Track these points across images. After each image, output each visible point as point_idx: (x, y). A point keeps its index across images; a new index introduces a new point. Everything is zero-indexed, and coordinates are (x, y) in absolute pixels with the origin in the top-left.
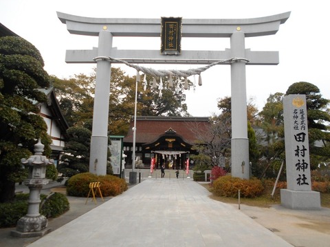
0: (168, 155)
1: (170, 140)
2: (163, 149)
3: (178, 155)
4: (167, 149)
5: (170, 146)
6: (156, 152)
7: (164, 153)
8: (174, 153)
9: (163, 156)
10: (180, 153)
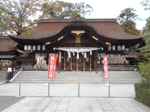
0: (76, 53)
1: (78, 33)
2: (68, 46)
3: (88, 53)
4: (74, 45)
5: (78, 41)
6: (60, 49)
7: (70, 50)
8: (83, 50)
9: (69, 54)
10: (90, 50)
